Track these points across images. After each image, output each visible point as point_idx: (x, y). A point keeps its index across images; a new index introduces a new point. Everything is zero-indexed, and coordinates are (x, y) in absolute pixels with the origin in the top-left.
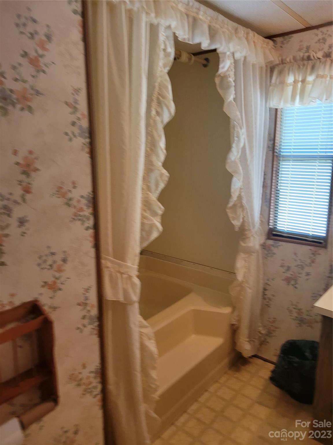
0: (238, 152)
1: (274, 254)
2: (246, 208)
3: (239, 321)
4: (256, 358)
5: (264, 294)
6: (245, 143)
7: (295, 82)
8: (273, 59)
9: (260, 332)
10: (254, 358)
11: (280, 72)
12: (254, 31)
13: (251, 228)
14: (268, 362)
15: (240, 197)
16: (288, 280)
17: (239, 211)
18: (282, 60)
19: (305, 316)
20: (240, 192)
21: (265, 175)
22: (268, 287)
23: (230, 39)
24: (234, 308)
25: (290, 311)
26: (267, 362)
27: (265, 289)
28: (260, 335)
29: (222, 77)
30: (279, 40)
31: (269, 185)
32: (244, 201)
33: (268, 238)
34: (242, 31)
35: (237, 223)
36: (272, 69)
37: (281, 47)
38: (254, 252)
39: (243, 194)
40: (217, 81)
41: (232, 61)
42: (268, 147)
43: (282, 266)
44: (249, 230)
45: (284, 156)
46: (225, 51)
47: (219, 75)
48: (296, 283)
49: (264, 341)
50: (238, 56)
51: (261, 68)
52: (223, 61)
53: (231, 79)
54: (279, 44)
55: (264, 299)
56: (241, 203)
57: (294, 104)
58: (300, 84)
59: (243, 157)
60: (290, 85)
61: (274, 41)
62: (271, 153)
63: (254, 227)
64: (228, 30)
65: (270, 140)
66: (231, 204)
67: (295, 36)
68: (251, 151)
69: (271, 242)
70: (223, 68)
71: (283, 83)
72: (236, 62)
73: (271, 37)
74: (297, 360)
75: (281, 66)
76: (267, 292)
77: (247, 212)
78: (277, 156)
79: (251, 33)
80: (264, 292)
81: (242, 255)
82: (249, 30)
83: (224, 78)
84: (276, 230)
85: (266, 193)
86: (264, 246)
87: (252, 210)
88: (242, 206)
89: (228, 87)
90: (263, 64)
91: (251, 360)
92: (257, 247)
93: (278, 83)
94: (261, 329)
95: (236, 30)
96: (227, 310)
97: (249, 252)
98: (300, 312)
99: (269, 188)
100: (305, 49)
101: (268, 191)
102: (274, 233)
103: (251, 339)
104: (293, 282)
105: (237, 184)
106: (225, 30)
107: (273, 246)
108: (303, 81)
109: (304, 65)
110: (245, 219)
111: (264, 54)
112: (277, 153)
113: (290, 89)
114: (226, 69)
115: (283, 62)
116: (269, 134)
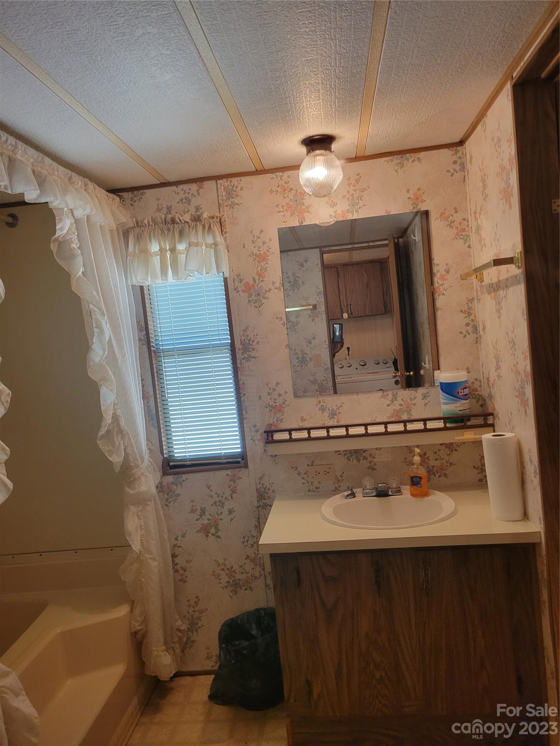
0: (104, 350)
1: (178, 495)
2: (128, 433)
3: (145, 621)
4: (179, 678)
5: (175, 564)
6: (110, 336)
7: (162, 251)
8: (126, 221)
9: (179, 630)
10: (176, 679)
11: (138, 238)
12: (92, 182)
13: (140, 462)
14: (199, 675)
15: (115, 418)
16: (205, 530)
17: (118, 440)
18: (137, 222)
19: (238, 576)
20: (114, 409)
21: (142, 380)
22: (177, 551)
23: (65, 192)
24: (132, 604)
25: (218, 577)
26: (197, 675)
27: (174, 556)
28: (180, 634)
29: (60, 242)
30: (125, 195)
31: (152, 393)
32: (123, 423)
33: (165, 474)
34: (79, 181)
35: (117, 459)
36: (126, 234)
37: (132, 205)
38: (150, 500)
39: (118, 412)
40: (54, 247)
41: (73, 221)
42: (140, 340)
43: (193, 511)
44: (137, 466)
45: (164, 351)
46: (61, 206)
47: (56, 240)
48: (217, 530)
49: (186, 643)
50: (79, 213)
51: (111, 231)
52: (61, 220)
53: (75, 245)
54: (128, 202)
55: (176, 571)
56: (118, 425)
57: (167, 279)
58: (168, 254)
59: (112, 357)
60: (156, 255)
61: (120, 197)
62: (145, 348)
63: (143, 461)
64: (60, 178)
65: (140, 330)
66: (103, 431)
67: (148, 192)
68: (121, 347)
69: (170, 479)
70: (61, 229)
71: (145, 252)
72: (77, 221)
73: (115, 191)
74: (246, 643)
75: (137, 230)
76: (177, 560)
77: (129, 438)
78: (155, 352)
79: (91, 185)
80: (173, 561)
81: (133, 509)
82: (87, 180)
83: (63, 244)
84: (175, 458)
85: (148, 407)
86: (160, 488)
87: (137, 436)
88: (121, 431)
89: (73, 256)
90: (114, 227)
91: (173, 684)
92: (154, 490)
93: (137, 251)
94: (179, 623)
95: (70, 178)
96: (122, 611)
97: (141, 501)
98: (231, 571)
99: (152, 399)
100: (165, 210)
101: (152, 404)
102: (171, 464)
103: (168, 646)
104: (213, 531)
105: (108, 397)
106: (55, 177)
107: (173, 483)
108: (173, 250)
109: (169, 230)
110: (128, 450)
111: (112, 211)
112: (154, 347)
113: (156, 261)
114: (65, 231)
115: (138, 224)
116: (138, 322)
